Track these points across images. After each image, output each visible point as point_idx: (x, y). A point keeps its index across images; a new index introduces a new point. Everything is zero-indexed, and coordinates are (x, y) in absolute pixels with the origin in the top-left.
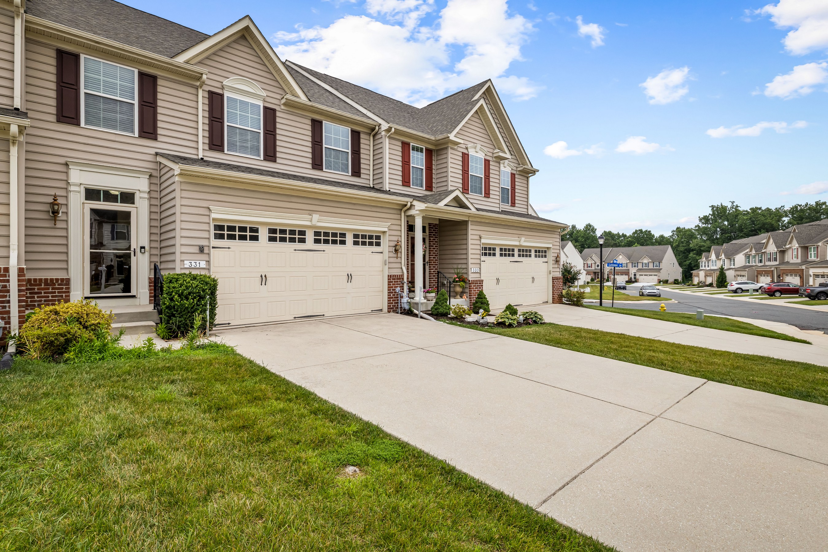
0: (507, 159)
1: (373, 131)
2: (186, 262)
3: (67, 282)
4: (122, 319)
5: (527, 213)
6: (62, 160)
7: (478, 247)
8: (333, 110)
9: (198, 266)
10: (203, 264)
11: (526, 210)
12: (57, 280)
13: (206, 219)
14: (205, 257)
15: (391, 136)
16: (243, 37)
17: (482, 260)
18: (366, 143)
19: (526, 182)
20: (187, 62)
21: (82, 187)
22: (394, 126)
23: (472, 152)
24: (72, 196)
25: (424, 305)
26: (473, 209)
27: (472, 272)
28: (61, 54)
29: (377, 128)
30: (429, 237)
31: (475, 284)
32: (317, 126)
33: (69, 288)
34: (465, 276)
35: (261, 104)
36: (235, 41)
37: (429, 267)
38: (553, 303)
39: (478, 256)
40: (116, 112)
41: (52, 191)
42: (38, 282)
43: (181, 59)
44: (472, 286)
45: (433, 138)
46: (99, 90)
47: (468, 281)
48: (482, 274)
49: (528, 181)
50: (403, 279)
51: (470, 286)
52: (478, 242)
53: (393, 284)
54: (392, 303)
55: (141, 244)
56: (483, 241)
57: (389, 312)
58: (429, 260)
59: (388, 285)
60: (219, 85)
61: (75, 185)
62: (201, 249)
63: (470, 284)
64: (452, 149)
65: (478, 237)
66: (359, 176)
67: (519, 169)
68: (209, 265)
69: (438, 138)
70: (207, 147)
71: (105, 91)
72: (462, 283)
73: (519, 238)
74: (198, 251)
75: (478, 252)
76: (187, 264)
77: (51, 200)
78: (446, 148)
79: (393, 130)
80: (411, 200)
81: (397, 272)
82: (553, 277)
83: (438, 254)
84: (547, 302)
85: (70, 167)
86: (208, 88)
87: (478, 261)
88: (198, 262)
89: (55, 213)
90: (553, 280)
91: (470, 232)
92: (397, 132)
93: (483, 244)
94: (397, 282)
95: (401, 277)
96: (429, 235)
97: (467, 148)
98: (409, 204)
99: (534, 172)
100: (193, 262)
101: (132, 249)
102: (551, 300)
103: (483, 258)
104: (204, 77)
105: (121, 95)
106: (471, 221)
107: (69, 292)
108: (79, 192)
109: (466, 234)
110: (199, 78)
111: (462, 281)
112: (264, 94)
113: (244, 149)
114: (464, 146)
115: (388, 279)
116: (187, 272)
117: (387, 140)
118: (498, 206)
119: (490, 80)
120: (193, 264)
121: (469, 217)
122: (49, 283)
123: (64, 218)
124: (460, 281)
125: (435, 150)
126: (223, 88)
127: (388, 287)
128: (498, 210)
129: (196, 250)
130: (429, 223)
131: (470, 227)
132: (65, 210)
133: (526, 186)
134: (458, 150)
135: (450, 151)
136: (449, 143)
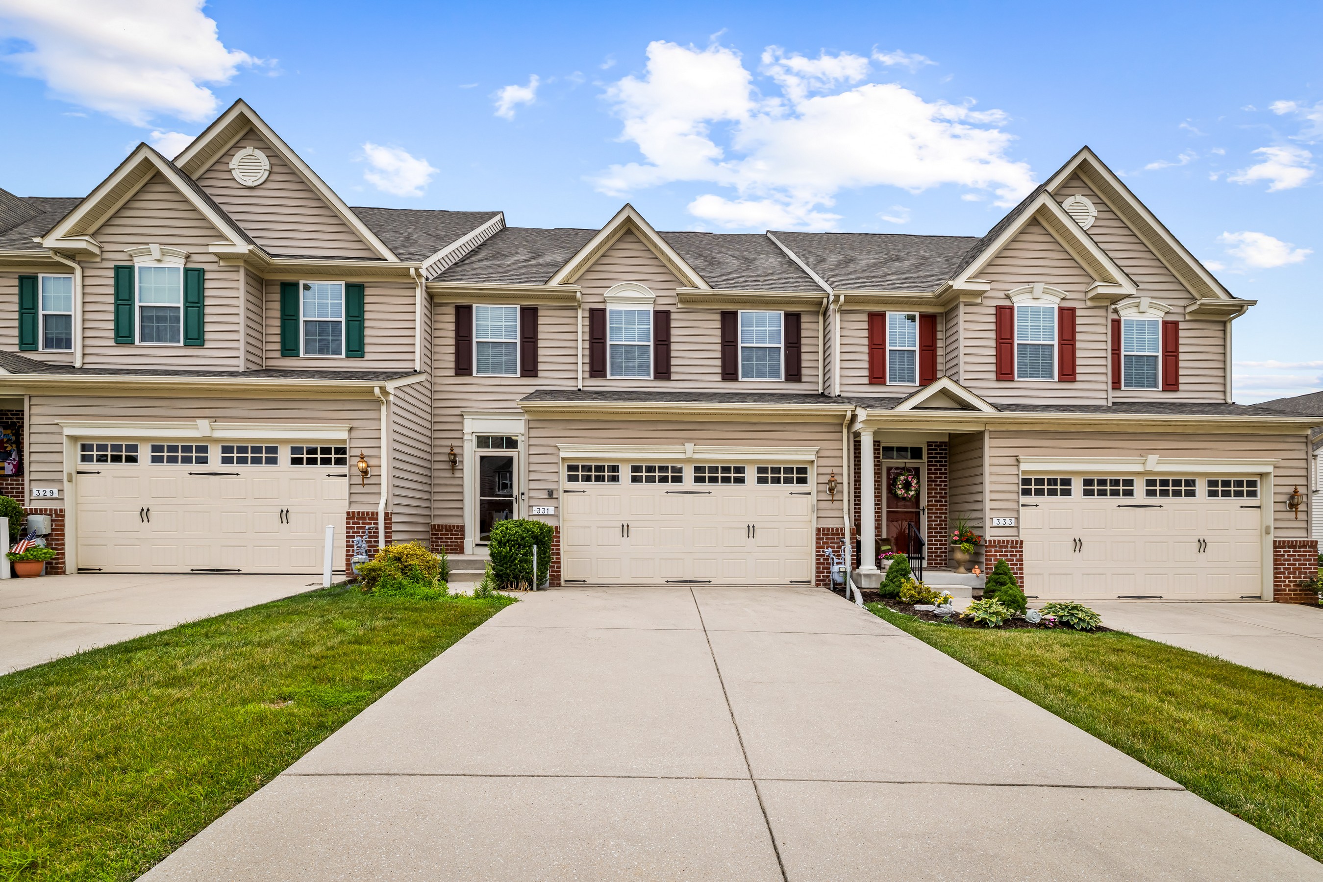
0: (1129, 296)
1: (820, 309)
2: (534, 508)
3: (462, 529)
4: (477, 566)
5: (1222, 402)
6: (458, 412)
7: (1014, 479)
8: (790, 294)
9: (546, 513)
10: (552, 511)
11: (1221, 396)
12: (454, 526)
13: (553, 459)
14: (552, 502)
15: (843, 308)
16: (629, 232)
17: (1021, 503)
18: (809, 328)
19: (1220, 334)
20: (565, 283)
21: (474, 435)
22: (843, 292)
23: (1021, 302)
24: (466, 445)
25: (874, 578)
26: (987, 411)
27: (995, 524)
28: (458, 308)
29: (825, 300)
30: (928, 465)
31: (1000, 547)
32: (729, 320)
33: (463, 535)
34: (976, 533)
35: (650, 308)
36: (619, 240)
37: (928, 517)
38: (1276, 600)
39: (1014, 497)
40: (501, 355)
41: (448, 443)
42: (440, 528)
43: (554, 283)
44: (991, 551)
45: (928, 294)
46: (486, 336)
47: (982, 542)
48: (1021, 531)
49: (1225, 332)
50: (843, 535)
51: (986, 551)
52: (1014, 470)
53: (824, 543)
54: (823, 572)
55: (522, 491)
56: (1024, 467)
57: (817, 585)
58: (928, 505)
59: (817, 543)
60: (600, 299)
61: (468, 434)
62: (550, 494)
63: (987, 547)
64: (966, 304)
65: (1012, 461)
66: (799, 380)
67: (1189, 309)
68: (558, 511)
69: (937, 292)
70: (587, 375)
71: (493, 336)
72: (965, 544)
73: (1141, 456)
74: (546, 496)
75: (1014, 488)
76: (535, 510)
77: (448, 450)
78: (956, 307)
79: (842, 298)
80: (852, 407)
81: (832, 524)
82: (1275, 542)
83: (948, 495)
84: (1260, 597)
85: (465, 417)
86: (588, 306)
87: (1014, 506)
88: (546, 508)
89: (454, 462)
90: (1275, 547)
91: (988, 451)
92: (849, 299)
93: (1024, 472)
94: (833, 539)
95: (840, 533)
96: (928, 462)
97: (1008, 297)
98: (849, 414)
99: (1239, 308)
100: (541, 508)
101: (514, 496)
102: (1269, 593)
103: (1024, 499)
104: (578, 294)
105: (506, 336)
106: (991, 432)
107: (463, 538)
108: (472, 441)
109: (981, 457)
110: (574, 298)
111: (967, 541)
112: (652, 295)
113: (629, 370)
114: (1001, 294)
115: (817, 535)
116: (535, 519)
117: (838, 316)
118: (1103, 394)
119: (1086, 147)
120: (542, 510)
121: (986, 423)
122: (449, 529)
123: (460, 467)
124: (961, 542)
125: (942, 313)
126: (605, 302)
127: (817, 547)
128: (1103, 403)
129: (545, 494)
130: (928, 442)
131: (988, 442)
132: (461, 460)
133: (1220, 342)
134: (984, 303)
135: (962, 309)
136: (961, 296)
